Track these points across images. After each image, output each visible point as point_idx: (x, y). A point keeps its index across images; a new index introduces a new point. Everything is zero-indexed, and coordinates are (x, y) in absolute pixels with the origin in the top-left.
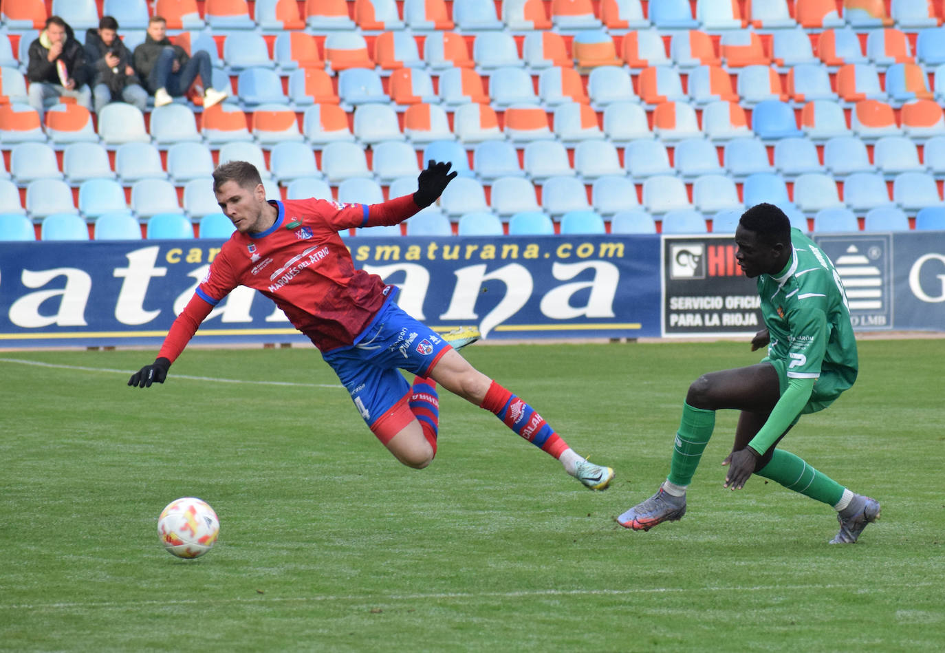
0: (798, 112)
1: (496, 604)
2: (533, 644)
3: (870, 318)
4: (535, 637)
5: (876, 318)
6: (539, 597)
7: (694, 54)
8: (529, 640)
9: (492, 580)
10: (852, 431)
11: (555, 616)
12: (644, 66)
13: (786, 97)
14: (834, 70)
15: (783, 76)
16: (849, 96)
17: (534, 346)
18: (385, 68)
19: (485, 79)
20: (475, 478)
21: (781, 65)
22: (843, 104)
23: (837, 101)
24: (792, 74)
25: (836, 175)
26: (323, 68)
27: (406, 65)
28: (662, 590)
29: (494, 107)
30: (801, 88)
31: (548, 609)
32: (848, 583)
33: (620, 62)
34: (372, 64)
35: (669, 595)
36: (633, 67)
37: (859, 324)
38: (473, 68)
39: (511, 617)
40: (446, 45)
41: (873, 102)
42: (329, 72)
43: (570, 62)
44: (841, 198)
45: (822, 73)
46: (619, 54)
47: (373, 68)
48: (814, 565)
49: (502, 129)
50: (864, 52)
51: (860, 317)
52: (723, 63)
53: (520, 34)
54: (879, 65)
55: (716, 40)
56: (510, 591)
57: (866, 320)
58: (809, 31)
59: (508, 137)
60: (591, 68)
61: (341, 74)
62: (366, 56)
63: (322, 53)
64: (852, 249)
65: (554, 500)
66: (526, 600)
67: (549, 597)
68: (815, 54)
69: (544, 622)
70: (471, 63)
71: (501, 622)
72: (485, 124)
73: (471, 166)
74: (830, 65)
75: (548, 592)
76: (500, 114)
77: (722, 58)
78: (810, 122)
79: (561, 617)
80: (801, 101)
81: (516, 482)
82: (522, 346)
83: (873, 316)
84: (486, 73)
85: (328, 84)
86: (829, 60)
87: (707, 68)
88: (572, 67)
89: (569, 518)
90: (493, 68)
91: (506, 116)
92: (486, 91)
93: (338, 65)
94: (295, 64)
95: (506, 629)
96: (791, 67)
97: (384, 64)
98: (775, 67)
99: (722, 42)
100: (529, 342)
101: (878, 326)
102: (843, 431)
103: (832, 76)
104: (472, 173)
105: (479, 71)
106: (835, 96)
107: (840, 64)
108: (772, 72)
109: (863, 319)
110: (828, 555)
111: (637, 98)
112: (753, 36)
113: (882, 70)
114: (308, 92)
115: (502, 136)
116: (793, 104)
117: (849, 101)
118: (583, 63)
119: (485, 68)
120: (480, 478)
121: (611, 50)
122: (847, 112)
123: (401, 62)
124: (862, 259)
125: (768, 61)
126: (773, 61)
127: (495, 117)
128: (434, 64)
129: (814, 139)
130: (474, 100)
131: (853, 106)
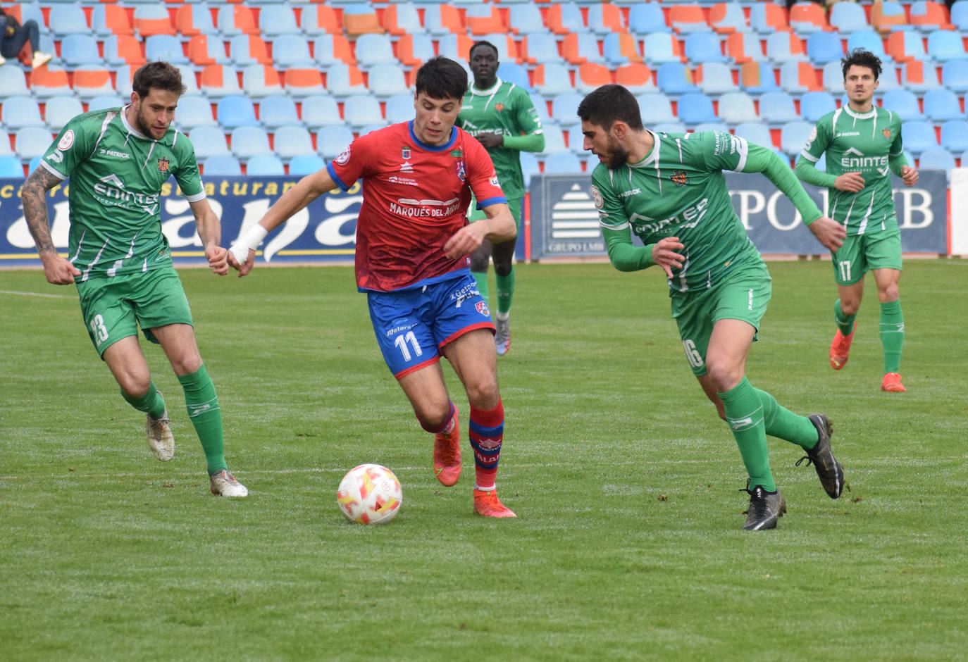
0: (531, 73)
1: (270, 479)
2: (297, 513)
3: (591, 245)
4: (301, 507)
5: (596, 245)
6: (305, 474)
7: (444, 23)
8: (295, 510)
9: (268, 459)
10: (574, 338)
11: (318, 490)
12: (401, 34)
13: (520, 60)
14: (560, 38)
15: (518, 43)
16: (573, 59)
17: (310, 268)
18: (185, 35)
19: (269, 44)
20: (256, 375)
21: (517, 34)
22: (567, 67)
23: (562, 64)
24: (526, 40)
25: (562, 126)
26: (132, 35)
27: (202, 32)
28: (409, 468)
29: (276, 68)
30: (533, 53)
31: (313, 484)
32: (564, 462)
33: (382, 30)
34: (174, 31)
35: (414, 472)
36: (393, 35)
37: (582, 250)
38: (258, 35)
39: (281, 490)
40: (236, 16)
41: (594, 65)
42: (138, 38)
43: (340, 31)
44: (567, 144)
45: (551, 40)
46: (381, 23)
47: (174, 35)
48: (537, 447)
49: (283, 86)
50: (586, 23)
51: (582, 244)
52: (468, 31)
53: (298, 7)
54: (598, 34)
55: (462, 12)
56: (281, 469)
57: (588, 246)
58: (540, 5)
59: (288, 93)
60: (357, 35)
61: (148, 40)
62: (169, 25)
63: (132, 22)
64: (576, 187)
65: (322, 394)
66: (293, 477)
67: (313, 474)
68: (545, 24)
69: (308, 494)
70: (256, 31)
71: (273, 494)
72: (269, 81)
73: (257, 116)
74: (557, 34)
75: (314, 470)
76: (281, 74)
77: (467, 28)
78: (541, 81)
79: (323, 491)
80: (533, 63)
81: (290, 379)
82: (300, 268)
83: (593, 243)
84: (269, 39)
85: (138, 48)
86: (557, 30)
87: (455, 36)
88: (341, 34)
89: (333, 409)
90: (275, 35)
91: (286, 76)
92: (270, 54)
93: (145, 32)
94: (109, 31)
95: (276, 501)
96: (525, 35)
97: (185, 31)
98: (511, 35)
99: (468, 14)
100: (306, 264)
101: (597, 251)
102: (565, 338)
103: (559, 43)
104: (258, 123)
105: (264, 38)
106: (562, 59)
107: (566, 33)
108: (509, 40)
109: (585, 246)
110: (549, 440)
111: (396, 61)
112: (493, 9)
113: (600, 38)
114: (120, 54)
115: (283, 91)
116: (526, 66)
117: (573, 64)
118: (351, 31)
119: (269, 35)
120: (260, 376)
121: (374, 20)
122: (572, 73)
123: (198, 30)
124: (584, 196)
125: (505, 30)
126: (510, 30)
127: (277, 76)
128: (227, 31)
129: (544, 96)
130: (260, 62)
131: (577, 69)
